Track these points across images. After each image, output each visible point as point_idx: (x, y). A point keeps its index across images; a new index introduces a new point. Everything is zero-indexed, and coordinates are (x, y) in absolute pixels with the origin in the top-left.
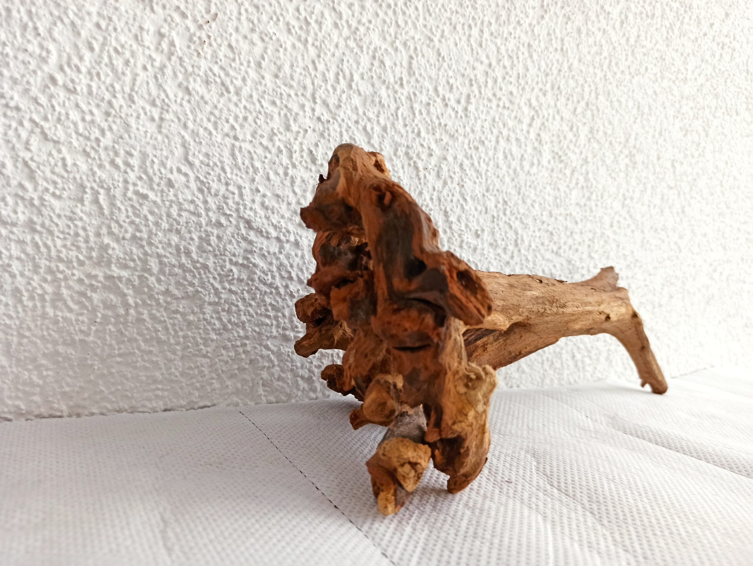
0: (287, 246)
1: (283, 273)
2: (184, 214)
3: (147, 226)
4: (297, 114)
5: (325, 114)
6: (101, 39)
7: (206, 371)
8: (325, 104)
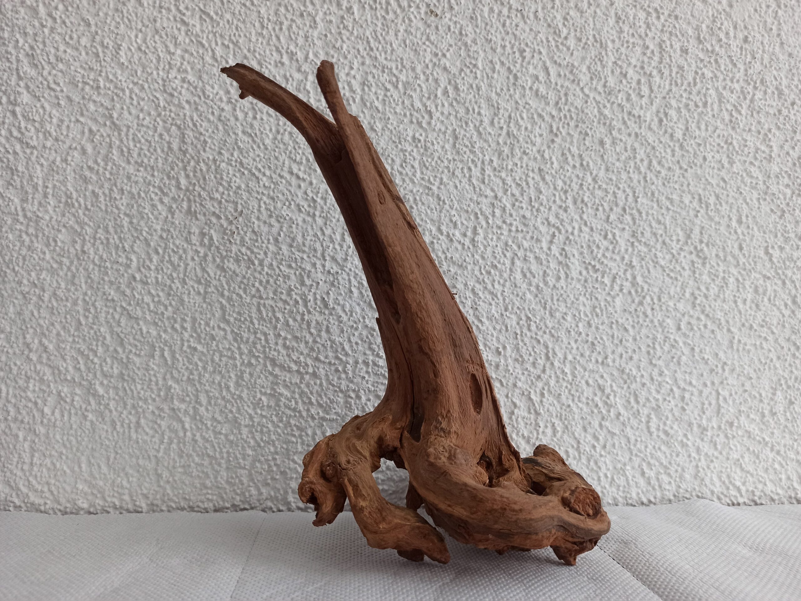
0: (307, 377)
1: (305, 399)
2: (224, 359)
3: (197, 369)
4: (310, 272)
5: (334, 267)
6: (163, 245)
7: (245, 480)
8: (334, 259)
